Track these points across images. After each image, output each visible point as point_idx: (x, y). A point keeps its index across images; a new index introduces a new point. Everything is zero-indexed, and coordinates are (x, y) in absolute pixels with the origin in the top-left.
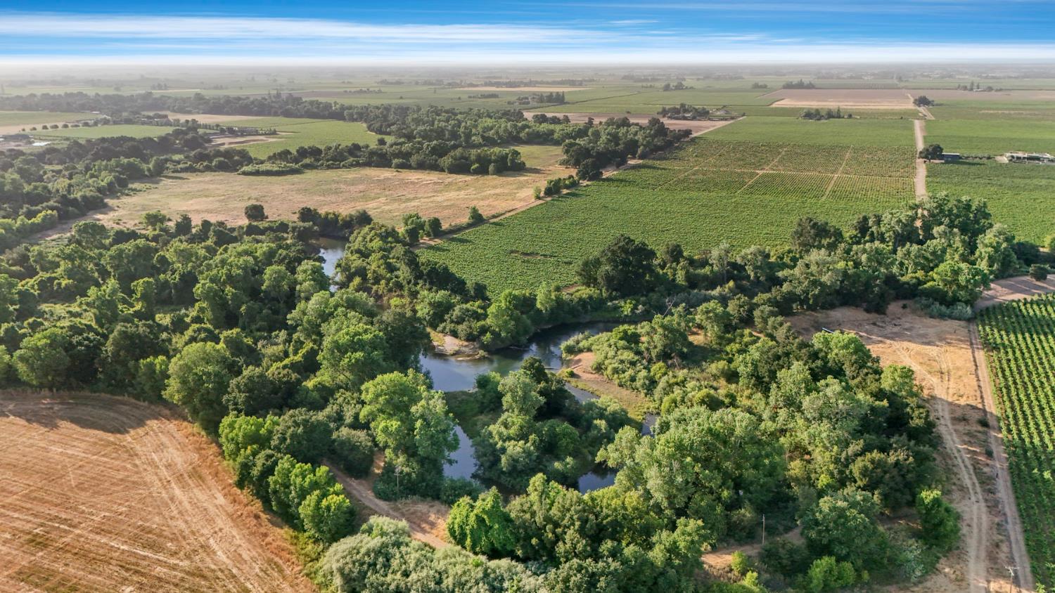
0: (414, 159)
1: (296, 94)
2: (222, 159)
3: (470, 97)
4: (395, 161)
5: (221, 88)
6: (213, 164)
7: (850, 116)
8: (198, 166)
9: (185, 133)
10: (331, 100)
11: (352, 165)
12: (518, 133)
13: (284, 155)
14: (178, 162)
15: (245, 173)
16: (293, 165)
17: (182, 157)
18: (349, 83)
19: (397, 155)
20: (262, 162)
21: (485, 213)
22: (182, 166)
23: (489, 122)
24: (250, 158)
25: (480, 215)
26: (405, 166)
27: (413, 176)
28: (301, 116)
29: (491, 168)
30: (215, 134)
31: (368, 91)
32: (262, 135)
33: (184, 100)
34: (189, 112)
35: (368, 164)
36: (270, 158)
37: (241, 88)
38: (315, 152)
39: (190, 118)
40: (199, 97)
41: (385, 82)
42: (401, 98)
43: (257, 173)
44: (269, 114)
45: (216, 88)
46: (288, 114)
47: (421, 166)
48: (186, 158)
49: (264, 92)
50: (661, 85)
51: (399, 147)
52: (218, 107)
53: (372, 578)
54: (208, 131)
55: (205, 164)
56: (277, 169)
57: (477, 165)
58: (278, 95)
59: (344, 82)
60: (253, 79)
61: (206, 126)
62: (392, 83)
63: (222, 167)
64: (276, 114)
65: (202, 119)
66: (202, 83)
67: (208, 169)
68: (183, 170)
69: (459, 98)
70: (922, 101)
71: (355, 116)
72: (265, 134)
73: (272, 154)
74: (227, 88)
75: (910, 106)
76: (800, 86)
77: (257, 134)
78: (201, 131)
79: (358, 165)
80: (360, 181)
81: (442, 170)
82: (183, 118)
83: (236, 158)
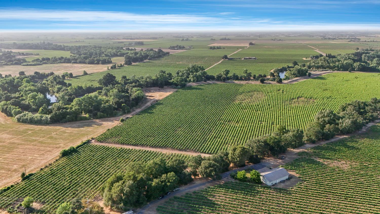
0: (78, 61)
1: (50, 42)
2: (16, 61)
3: (114, 43)
4: (73, 61)
5: (25, 40)
6: (14, 63)
7: (224, 48)
8: (9, 63)
9: (6, 54)
10: (62, 44)
11: (59, 63)
12: (117, 53)
13: (38, 60)
14: (2, 63)
15: (23, 65)
16: (39, 63)
17: (4, 61)
18: (74, 38)
19: (73, 60)
20: (29, 62)
21: (88, 73)
22: (3, 64)
23: (110, 50)
24: (26, 61)
25: (87, 73)
26: (75, 63)
27: (76, 65)
28: (50, 50)
29: (100, 62)
30: (17, 55)
31: (79, 41)
32: (34, 55)
33: (9, 45)
34: (10, 49)
35: (64, 62)
36: (33, 61)
37: (32, 40)
38: (48, 59)
39: (9, 50)
40: (14, 43)
41: (88, 38)
42: (89, 43)
43: (27, 65)
44: (39, 49)
45: (23, 40)
46: (45, 49)
47: (80, 63)
48: (5, 61)
49: (39, 42)
50: (181, 39)
51: (74, 57)
52: (20, 47)
53: (22, 118)
54: (15, 54)
55: (11, 63)
56: (34, 64)
57: (96, 62)
58: (44, 43)
59: (72, 38)
60: (38, 37)
61: (14, 53)
62: (90, 39)
63: (16, 64)
64: (41, 49)
65: (14, 51)
66: (18, 39)
67: (12, 64)
68: (3, 65)
69: (109, 43)
70: (251, 44)
71: (68, 49)
72: (35, 55)
73: (33, 60)
74: (27, 41)
75: (248, 45)
76: (225, 39)
77: (32, 55)
78: (12, 54)
79: (61, 62)
80: (59, 66)
81: (86, 64)
82: (7, 50)
83: (22, 61)
